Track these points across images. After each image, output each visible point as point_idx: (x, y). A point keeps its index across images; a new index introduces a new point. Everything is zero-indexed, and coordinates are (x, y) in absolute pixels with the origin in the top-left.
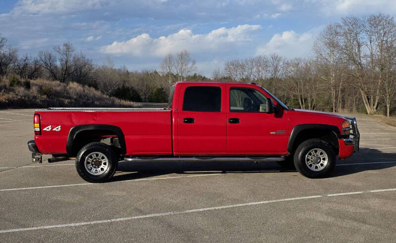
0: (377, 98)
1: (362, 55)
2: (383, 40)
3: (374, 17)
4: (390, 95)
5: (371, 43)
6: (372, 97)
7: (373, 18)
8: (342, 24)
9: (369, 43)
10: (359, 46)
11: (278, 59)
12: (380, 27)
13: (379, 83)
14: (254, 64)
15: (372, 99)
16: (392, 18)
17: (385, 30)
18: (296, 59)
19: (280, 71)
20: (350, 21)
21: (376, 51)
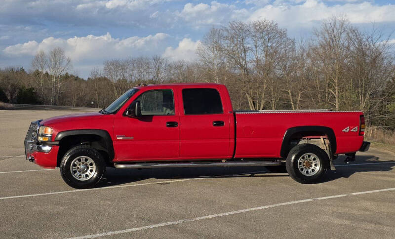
0: (263, 102)
1: (248, 60)
2: (268, 46)
3: (260, 23)
4: (275, 101)
5: (256, 48)
6: (257, 101)
7: (258, 23)
8: (229, 28)
9: (254, 49)
10: (245, 51)
11: (160, 60)
12: (264, 33)
13: (265, 88)
14: (135, 65)
15: (257, 104)
16: (276, 24)
17: (269, 36)
18: (179, 62)
19: (162, 74)
20: (237, 26)
21: (261, 55)
